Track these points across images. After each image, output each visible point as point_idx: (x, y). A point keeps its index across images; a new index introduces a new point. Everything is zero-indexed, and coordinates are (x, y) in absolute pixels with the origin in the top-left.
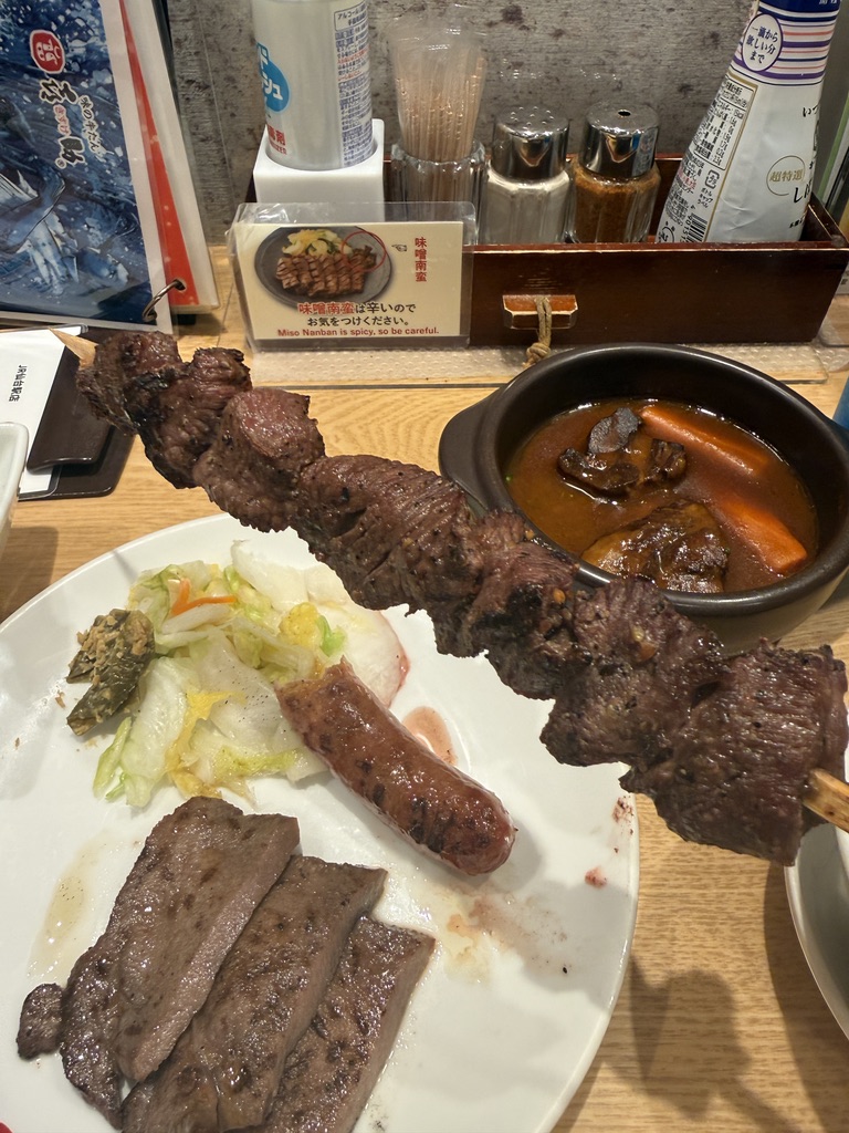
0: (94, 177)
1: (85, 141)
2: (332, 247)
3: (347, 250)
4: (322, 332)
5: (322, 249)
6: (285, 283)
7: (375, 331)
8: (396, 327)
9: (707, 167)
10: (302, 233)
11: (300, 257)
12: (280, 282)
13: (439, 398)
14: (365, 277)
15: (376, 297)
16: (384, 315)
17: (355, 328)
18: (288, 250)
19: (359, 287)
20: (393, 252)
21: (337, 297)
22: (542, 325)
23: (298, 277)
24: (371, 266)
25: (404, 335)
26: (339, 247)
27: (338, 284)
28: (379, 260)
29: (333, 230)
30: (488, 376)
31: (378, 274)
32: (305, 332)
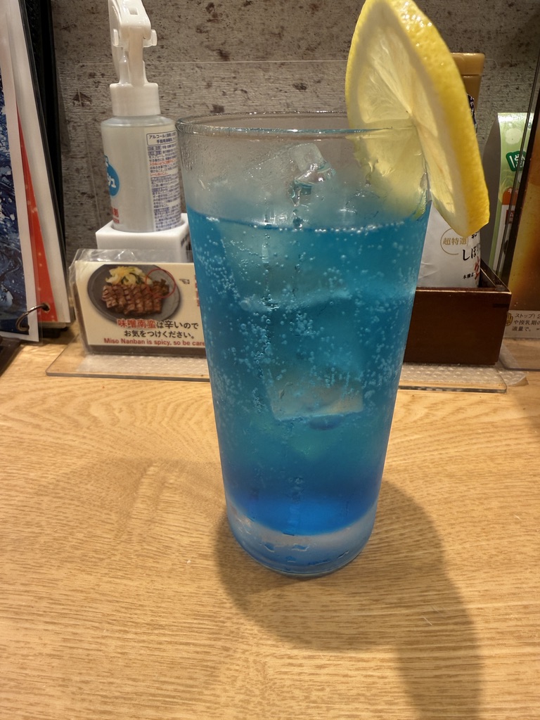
2: (139, 279)
3: (149, 282)
4: (134, 341)
5: (132, 280)
6: (108, 304)
7: (172, 342)
8: (186, 340)
10: (119, 268)
11: (117, 285)
12: (105, 303)
14: (162, 302)
15: (171, 316)
16: (177, 330)
17: (157, 339)
18: (110, 280)
19: (158, 309)
20: (180, 284)
21: (144, 315)
23: (117, 300)
24: (166, 294)
25: (191, 346)
26: (144, 279)
27: (144, 306)
28: (171, 290)
29: (139, 267)
31: (171, 300)
32: (123, 341)
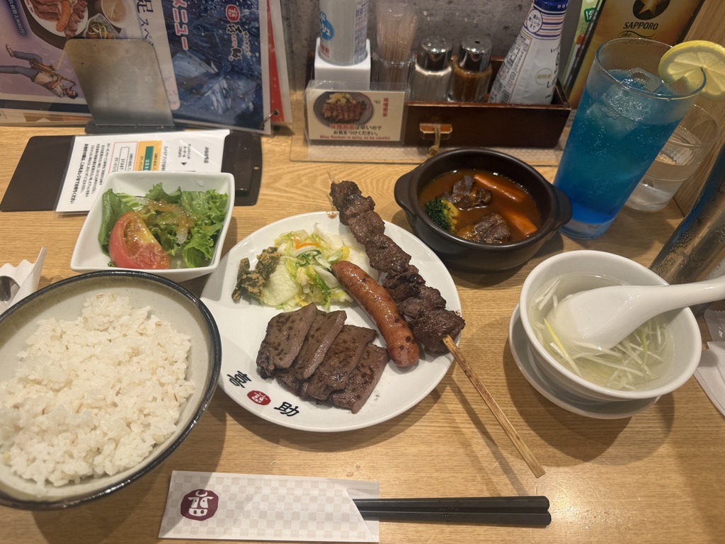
0: (245, 65)
1: (243, 50)
2: (348, 100)
3: (354, 102)
4: (339, 137)
5: (343, 101)
6: (326, 115)
7: (363, 137)
8: (373, 136)
9: (511, 71)
10: (336, 94)
11: (334, 104)
12: (324, 115)
13: (390, 169)
14: (361, 114)
15: (365, 123)
16: (367, 131)
17: (355, 136)
18: (329, 101)
19: (357, 118)
20: (374, 104)
21: (348, 122)
22: (436, 138)
23: (332, 113)
24: (364, 109)
25: (375, 139)
26: (351, 100)
27: (349, 116)
28: (367, 107)
29: (349, 93)
30: (412, 159)
31: (367, 113)
32: (332, 137)
